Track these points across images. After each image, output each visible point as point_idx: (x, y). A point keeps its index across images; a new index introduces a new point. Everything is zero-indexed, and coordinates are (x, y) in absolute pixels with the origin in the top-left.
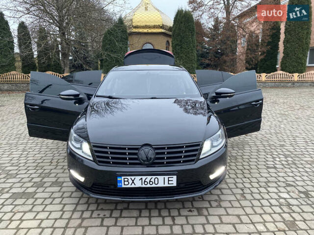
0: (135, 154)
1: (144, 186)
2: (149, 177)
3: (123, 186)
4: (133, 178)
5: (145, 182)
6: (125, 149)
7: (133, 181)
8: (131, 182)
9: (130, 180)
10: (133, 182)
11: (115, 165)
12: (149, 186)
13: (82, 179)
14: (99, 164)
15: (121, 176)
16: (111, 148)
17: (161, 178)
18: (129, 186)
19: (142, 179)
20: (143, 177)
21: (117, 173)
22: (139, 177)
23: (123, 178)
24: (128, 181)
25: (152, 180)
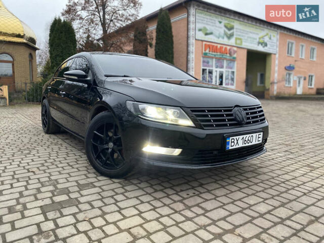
0: (231, 115)
1: (244, 145)
2: (248, 136)
3: (230, 148)
4: (237, 137)
5: (245, 140)
6: (221, 111)
8: (236, 142)
9: (235, 140)
10: (237, 143)
11: (219, 128)
12: (247, 145)
14: (205, 128)
15: (229, 137)
16: (209, 111)
17: (254, 135)
18: (234, 147)
19: (243, 138)
20: (245, 136)
21: (225, 135)
22: (242, 136)
23: (231, 138)
24: (234, 142)
25: (249, 139)
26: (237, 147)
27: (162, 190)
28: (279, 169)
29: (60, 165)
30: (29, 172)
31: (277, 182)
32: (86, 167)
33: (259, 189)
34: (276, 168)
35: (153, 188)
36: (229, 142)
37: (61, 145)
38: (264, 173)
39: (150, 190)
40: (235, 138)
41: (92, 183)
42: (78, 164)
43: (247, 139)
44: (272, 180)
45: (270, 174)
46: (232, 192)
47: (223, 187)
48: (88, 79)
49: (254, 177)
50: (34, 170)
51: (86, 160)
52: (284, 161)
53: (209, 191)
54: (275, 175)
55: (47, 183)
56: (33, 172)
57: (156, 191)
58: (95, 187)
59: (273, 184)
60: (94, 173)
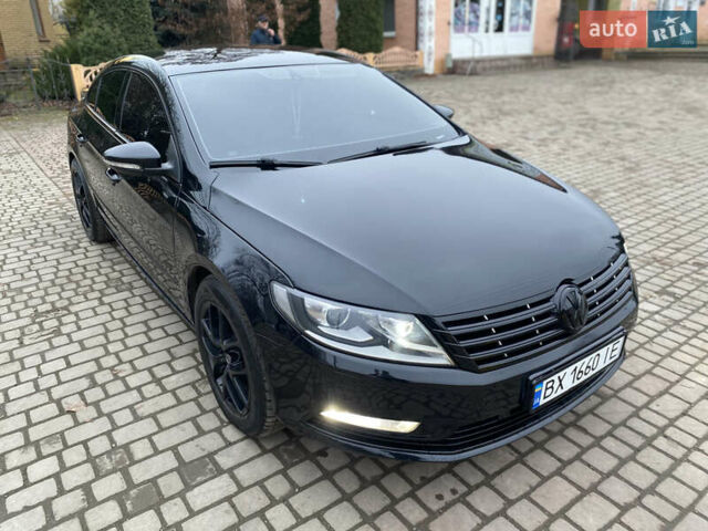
1: (577, 382)
2: (587, 360)
3: (542, 401)
4: (561, 374)
5: (580, 372)
6: (524, 308)
7: (560, 381)
8: (556, 384)
9: (556, 380)
10: (560, 384)
12: (583, 378)
13: (407, 426)
15: (541, 382)
17: (603, 351)
18: (552, 397)
19: (575, 369)
20: (578, 364)
21: (531, 377)
22: (573, 367)
23: (545, 382)
24: (552, 387)
25: (591, 364)
26: (560, 392)
27: (376, 482)
28: (649, 372)
29: (133, 381)
30: (62, 412)
31: (649, 431)
32: (193, 384)
33: (608, 463)
34: (642, 366)
35: (357, 473)
36: (540, 391)
37: (131, 288)
38: (616, 393)
39: (348, 481)
40: (555, 378)
41: (211, 455)
42: (175, 372)
43: (583, 369)
44: (635, 423)
45: (628, 394)
46: (544, 479)
47: (521, 458)
48: (167, 166)
49: (591, 411)
50: (72, 403)
51: (192, 355)
52: (660, 333)
53: (488, 481)
54: (640, 400)
55: (107, 464)
56: (72, 413)
57: (364, 484)
58: (219, 471)
59: (638, 442)
60: (214, 411)
